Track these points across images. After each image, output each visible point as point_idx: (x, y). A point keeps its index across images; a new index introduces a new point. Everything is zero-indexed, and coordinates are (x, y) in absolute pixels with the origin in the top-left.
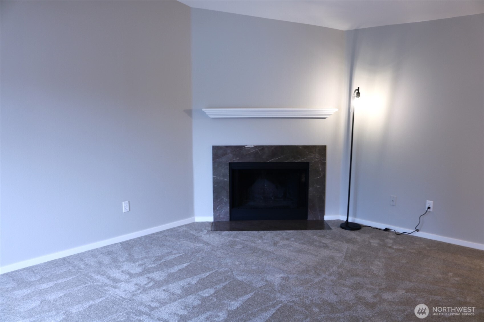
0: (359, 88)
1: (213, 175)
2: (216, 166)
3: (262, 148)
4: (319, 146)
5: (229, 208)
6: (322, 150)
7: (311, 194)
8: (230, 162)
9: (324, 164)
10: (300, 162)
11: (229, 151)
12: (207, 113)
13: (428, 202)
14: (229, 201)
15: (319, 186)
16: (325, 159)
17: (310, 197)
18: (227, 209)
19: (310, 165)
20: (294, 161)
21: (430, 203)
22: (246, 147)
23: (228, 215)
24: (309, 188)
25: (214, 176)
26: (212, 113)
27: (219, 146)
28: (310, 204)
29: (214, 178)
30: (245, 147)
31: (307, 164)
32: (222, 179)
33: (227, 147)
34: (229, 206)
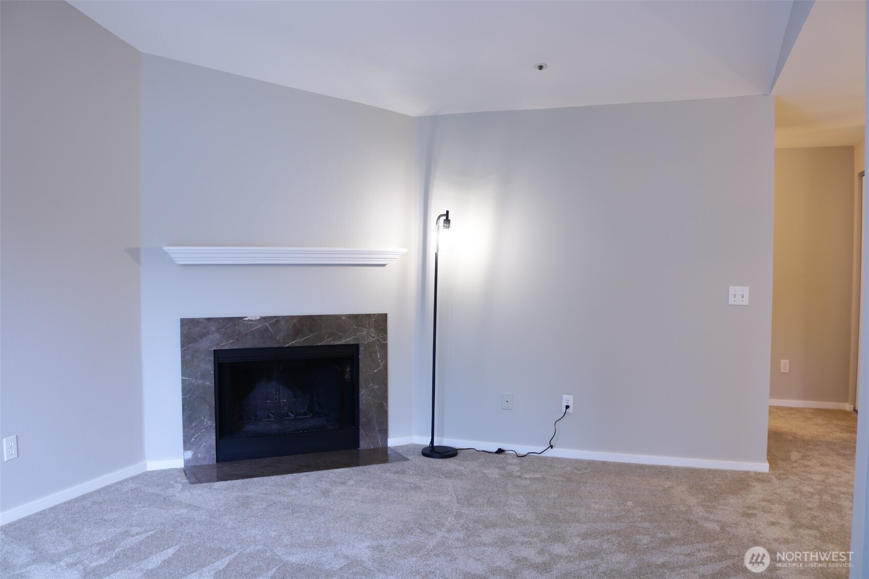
0: (448, 212)
1: (184, 373)
2: (188, 357)
3: (276, 321)
4: (374, 315)
5: (215, 438)
6: (380, 321)
7: (364, 402)
8: (215, 348)
9: (384, 347)
10: (344, 343)
11: (213, 329)
12: (172, 256)
13: (565, 397)
14: (215, 424)
15: (377, 387)
16: (385, 339)
17: (361, 407)
18: (211, 439)
19: (361, 349)
20: (332, 343)
21: (568, 399)
22: (246, 319)
23: (214, 452)
24: (360, 390)
25: (184, 378)
26: (181, 254)
27: (194, 319)
28: (362, 420)
29: (183, 381)
30: (244, 320)
31: (356, 347)
32: (200, 382)
33: (209, 319)
34: (215, 434)
